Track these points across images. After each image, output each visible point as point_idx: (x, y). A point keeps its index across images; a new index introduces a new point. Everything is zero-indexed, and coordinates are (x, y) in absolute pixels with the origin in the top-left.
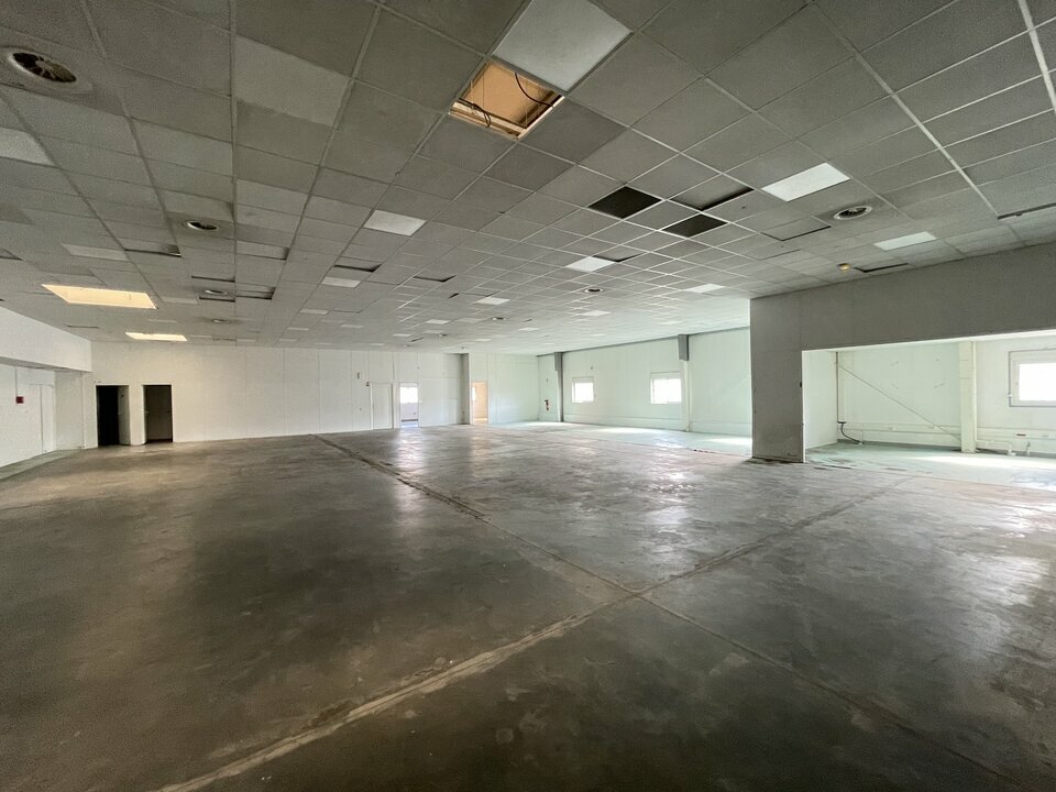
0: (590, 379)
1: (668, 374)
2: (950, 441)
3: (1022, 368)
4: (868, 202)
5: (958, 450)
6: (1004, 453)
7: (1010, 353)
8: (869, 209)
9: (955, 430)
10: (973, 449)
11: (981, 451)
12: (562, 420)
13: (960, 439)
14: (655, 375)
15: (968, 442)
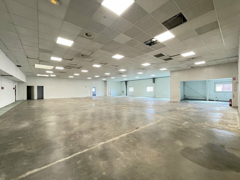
0: (133, 87)
1: (150, 86)
2: (204, 99)
3: (217, 85)
4: (196, 57)
5: (206, 100)
6: (214, 101)
7: (215, 83)
8: (196, 58)
9: (205, 97)
10: (208, 100)
11: (210, 100)
12: (127, 95)
13: (206, 98)
14: (147, 86)
15: (207, 99)
